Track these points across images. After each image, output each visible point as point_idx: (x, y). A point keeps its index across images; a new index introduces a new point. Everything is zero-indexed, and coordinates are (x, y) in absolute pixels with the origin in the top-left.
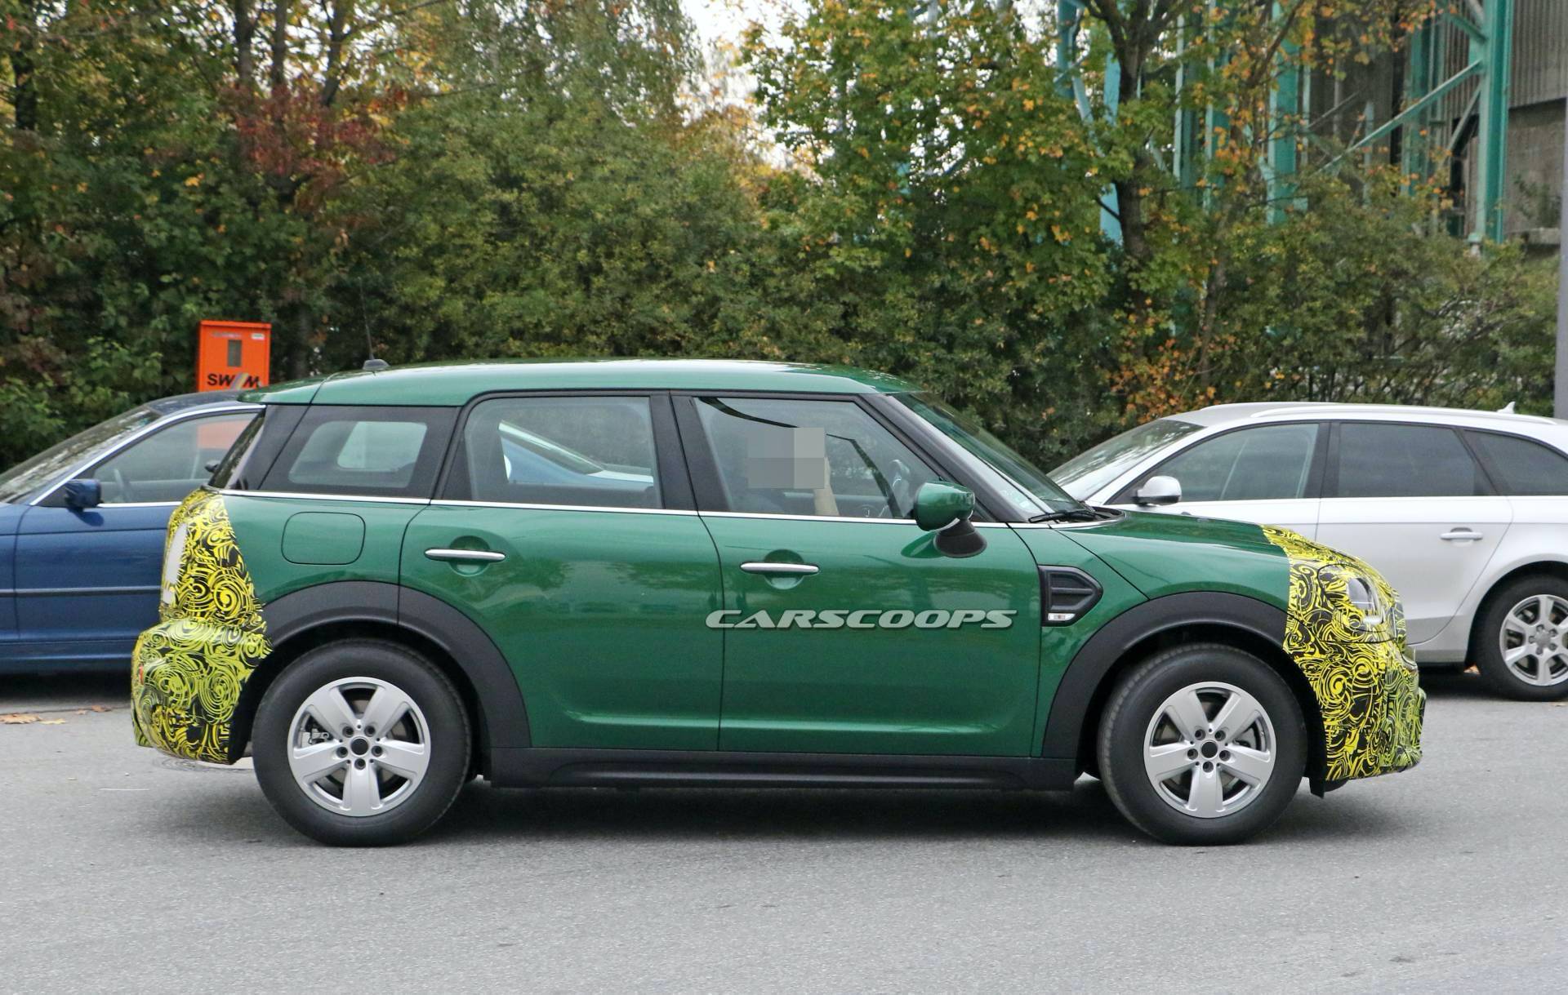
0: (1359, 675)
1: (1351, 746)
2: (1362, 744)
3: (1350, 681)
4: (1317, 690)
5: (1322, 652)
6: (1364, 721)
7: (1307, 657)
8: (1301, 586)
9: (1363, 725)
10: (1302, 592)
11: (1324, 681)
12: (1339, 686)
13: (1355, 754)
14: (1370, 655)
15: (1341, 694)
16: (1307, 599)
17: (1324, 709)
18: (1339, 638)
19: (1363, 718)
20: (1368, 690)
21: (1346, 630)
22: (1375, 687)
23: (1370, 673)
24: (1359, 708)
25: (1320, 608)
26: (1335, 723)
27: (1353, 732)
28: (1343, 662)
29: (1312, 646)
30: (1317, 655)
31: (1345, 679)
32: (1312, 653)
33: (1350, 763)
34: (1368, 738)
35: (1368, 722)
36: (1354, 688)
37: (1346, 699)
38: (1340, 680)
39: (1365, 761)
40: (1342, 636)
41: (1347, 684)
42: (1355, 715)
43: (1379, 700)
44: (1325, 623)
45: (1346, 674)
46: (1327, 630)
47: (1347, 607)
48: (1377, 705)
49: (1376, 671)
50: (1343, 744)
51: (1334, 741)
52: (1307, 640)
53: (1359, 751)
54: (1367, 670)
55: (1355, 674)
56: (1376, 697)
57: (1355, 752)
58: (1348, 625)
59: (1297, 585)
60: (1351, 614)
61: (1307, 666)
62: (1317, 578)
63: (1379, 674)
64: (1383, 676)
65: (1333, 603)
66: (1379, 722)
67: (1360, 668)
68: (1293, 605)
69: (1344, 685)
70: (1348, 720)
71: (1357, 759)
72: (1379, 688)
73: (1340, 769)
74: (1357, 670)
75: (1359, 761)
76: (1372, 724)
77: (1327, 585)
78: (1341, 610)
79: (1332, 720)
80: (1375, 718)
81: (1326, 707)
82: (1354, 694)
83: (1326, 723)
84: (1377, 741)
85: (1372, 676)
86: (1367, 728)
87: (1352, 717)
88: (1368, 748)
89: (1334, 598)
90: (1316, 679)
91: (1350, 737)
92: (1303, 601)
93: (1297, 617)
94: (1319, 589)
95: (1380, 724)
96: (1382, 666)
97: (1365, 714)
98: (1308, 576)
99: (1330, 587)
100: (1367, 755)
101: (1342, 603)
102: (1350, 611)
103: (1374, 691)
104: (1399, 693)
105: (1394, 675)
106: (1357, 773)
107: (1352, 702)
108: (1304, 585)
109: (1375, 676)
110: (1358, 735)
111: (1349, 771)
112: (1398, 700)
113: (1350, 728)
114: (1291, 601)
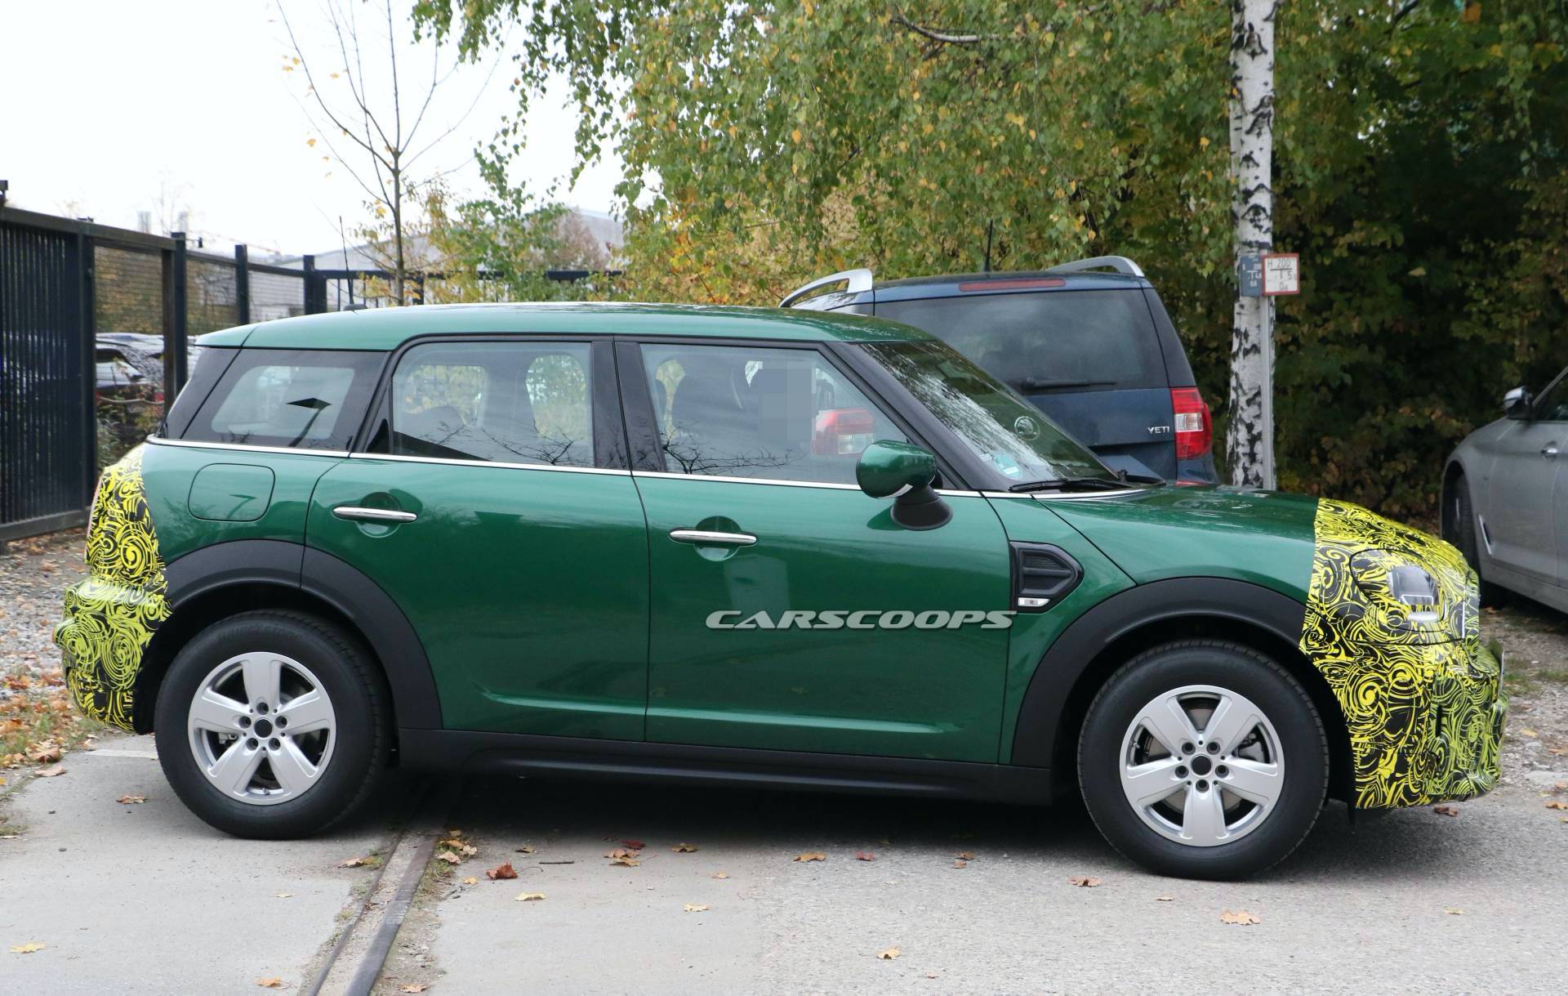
0: (1397, 683)
1: (1386, 768)
2: (1402, 766)
3: (1385, 690)
4: (1342, 699)
5: (1349, 654)
6: (1404, 740)
7: (1330, 659)
8: (1327, 574)
9: (1402, 744)
10: (1327, 582)
11: (1350, 689)
12: (1371, 696)
13: (1392, 778)
14: (1413, 660)
15: (1373, 706)
16: (1334, 589)
17: (1350, 723)
18: (1373, 638)
19: (1402, 735)
20: (1410, 702)
21: (1383, 628)
22: (1418, 699)
23: (1411, 681)
24: (1397, 722)
25: (1349, 601)
26: (1366, 739)
27: (1390, 752)
28: (1376, 666)
29: (1336, 646)
30: (1343, 658)
31: (1378, 688)
32: (1336, 655)
33: (1385, 789)
34: (1409, 759)
35: (1409, 741)
36: (1391, 698)
37: (1379, 711)
38: (1372, 688)
39: (1407, 789)
40: (1376, 635)
41: (1381, 693)
42: (1392, 732)
43: (1425, 714)
44: (1354, 619)
45: (1380, 682)
46: (1356, 627)
47: (1386, 601)
48: (1422, 721)
49: (1420, 679)
50: (1376, 766)
51: (1364, 761)
52: (1331, 638)
53: (1399, 775)
54: (1408, 677)
55: (1393, 684)
56: (1419, 711)
57: (1392, 775)
58: (1385, 622)
59: (1322, 572)
60: (1391, 609)
61: (1330, 670)
62: (1350, 564)
63: (1424, 683)
64: (1430, 685)
65: (1367, 595)
66: (1424, 741)
67: (1399, 674)
68: (1314, 596)
69: (1377, 694)
70: (1382, 737)
71: (1395, 784)
72: (1425, 700)
73: (1372, 796)
74: (1394, 676)
75: (1398, 786)
76: (1416, 744)
77: (1362, 574)
78: (1377, 605)
79: (1362, 736)
80: (1420, 736)
81: (1354, 720)
82: (1391, 706)
83: (1353, 740)
84: (1422, 763)
85: (1415, 685)
86: (1409, 748)
87: (1387, 734)
88: (1410, 772)
89: (1369, 589)
90: (1341, 687)
91: (1385, 758)
92: (1328, 592)
93: (1318, 610)
94: (1351, 578)
95: (1427, 743)
96: (1429, 674)
97: (1405, 731)
98: (1338, 562)
99: (1365, 576)
100: (1409, 780)
101: (1379, 596)
102: (1390, 605)
103: (1418, 704)
104: (1455, 706)
105: (1449, 684)
106: (1396, 801)
107: (1387, 716)
108: (1331, 573)
109: (1420, 685)
110: (1395, 756)
111: (1385, 798)
112: (1456, 714)
113: (1385, 747)
114: (1312, 591)
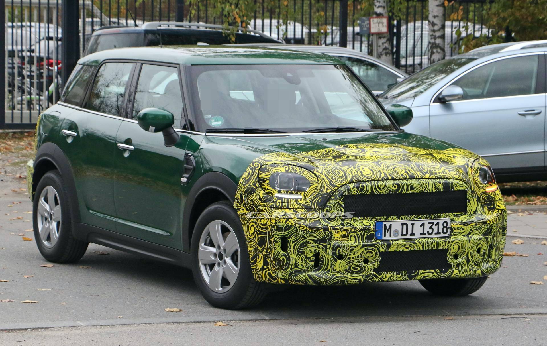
0: (261, 224)
1: (260, 264)
2: (265, 263)
3: (257, 227)
4: (244, 229)
5: (247, 210)
6: (265, 251)
7: (241, 211)
8: (249, 174)
9: (264, 252)
10: (247, 177)
11: (247, 225)
12: (253, 228)
13: (263, 269)
15: (253, 234)
16: (248, 180)
18: (255, 203)
19: (264, 248)
20: (265, 233)
21: (260, 199)
22: (269, 232)
23: (266, 224)
24: (262, 242)
25: (252, 186)
26: (251, 249)
27: (260, 255)
29: (244, 206)
30: (245, 211)
31: (255, 225)
32: (243, 209)
33: (261, 273)
34: (268, 260)
35: (267, 251)
36: (259, 231)
37: (255, 237)
38: (253, 225)
39: (269, 273)
40: (257, 202)
41: (256, 228)
42: (260, 246)
43: (272, 240)
44: (251, 194)
45: (256, 223)
46: (251, 197)
47: (266, 187)
48: (271, 242)
49: (270, 223)
50: (256, 262)
51: (253, 259)
52: (242, 202)
53: (265, 267)
54: (265, 222)
55: (260, 223)
56: (270, 238)
57: (263, 267)
58: (262, 196)
59: (248, 172)
60: (268, 191)
61: (242, 216)
62: (259, 169)
63: (271, 225)
64: (274, 226)
65: (260, 184)
66: (273, 252)
67: (262, 220)
68: (241, 183)
69: (255, 228)
70: (256, 249)
71: (264, 271)
72: (272, 233)
73: (257, 275)
74: (260, 221)
75: (266, 272)
76: (270, 253)
77: (261, 174)
78: (262, 188)
79: (250, 247)
80: (271, 250)
81: (248, 240)
82: (260, 234)
83: (249, 249)
84: (274, 263)
85: (268, 226)
86: (267, 255)
87: (258, 247)
88: (269, 266)
89: (261, 181)
90: (244, 224)
91: (259, 258)
92: (246, 180)
93: (241, 189)
94: (256, 175)
95: (274, 253)
96: (274, 221)
97: (265, 246)
98: (255, 168)
99: (262, 175)
100: (270, 269)
101: (264, 184)
102: (268, 189)
103: (269, 235)
104: (293, 238)
105: (288, 228)
106: (267, 279)
107: (258, 239)
108: (251, 173)
109: (269, 226)
110: (262, 257)
111: (262, 277)
112: (293, 242)
113: (258, 253)
114: (241, 180)
